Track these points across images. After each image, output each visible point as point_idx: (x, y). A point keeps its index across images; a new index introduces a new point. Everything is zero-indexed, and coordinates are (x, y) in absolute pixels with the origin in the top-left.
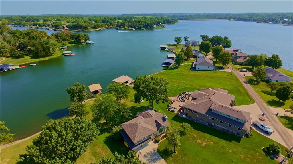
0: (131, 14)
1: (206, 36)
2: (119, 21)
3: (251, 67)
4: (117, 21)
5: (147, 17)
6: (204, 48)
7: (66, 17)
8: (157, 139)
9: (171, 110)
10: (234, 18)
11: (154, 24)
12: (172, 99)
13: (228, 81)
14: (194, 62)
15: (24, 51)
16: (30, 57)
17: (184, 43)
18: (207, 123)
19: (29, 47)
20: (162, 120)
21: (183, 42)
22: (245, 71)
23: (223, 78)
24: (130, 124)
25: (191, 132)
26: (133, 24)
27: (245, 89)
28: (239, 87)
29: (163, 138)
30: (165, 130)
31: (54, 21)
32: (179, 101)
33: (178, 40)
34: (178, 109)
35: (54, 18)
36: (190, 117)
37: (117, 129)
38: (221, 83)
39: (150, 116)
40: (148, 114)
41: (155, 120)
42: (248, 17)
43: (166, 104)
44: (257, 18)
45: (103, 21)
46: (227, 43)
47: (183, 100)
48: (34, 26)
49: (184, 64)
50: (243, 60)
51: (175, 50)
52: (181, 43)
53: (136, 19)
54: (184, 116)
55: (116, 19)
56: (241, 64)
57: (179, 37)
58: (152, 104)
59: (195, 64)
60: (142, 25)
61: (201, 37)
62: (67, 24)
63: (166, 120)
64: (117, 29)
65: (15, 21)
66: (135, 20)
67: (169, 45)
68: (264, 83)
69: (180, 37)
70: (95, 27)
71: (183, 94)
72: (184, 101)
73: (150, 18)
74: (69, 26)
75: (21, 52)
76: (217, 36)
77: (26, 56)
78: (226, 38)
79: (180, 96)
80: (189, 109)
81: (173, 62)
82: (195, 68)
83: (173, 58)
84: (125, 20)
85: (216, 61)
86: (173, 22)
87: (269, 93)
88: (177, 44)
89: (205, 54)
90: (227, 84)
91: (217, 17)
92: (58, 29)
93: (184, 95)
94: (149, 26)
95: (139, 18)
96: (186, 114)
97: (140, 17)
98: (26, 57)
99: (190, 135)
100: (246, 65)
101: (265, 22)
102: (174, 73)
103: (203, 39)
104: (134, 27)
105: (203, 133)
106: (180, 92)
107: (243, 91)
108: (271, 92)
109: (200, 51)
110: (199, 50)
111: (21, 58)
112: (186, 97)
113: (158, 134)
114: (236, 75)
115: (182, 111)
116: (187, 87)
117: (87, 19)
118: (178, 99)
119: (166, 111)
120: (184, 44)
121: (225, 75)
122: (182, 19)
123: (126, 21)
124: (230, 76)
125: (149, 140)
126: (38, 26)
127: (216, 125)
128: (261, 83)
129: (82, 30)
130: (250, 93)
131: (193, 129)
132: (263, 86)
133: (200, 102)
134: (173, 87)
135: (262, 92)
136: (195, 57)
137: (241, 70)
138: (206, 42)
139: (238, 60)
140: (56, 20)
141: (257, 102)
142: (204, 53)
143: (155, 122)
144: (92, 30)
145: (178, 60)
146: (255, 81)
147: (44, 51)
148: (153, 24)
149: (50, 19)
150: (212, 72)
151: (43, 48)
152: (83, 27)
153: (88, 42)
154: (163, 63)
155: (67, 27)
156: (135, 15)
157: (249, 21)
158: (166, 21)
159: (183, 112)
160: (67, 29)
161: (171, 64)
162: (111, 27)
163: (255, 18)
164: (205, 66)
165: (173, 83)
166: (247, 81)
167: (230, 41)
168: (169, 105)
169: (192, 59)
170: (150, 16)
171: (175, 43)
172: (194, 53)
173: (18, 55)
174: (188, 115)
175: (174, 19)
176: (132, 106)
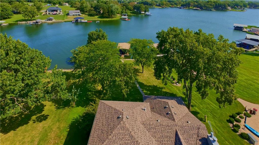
9: (241, 131)
16: (98, 17)
176: (155, 85)
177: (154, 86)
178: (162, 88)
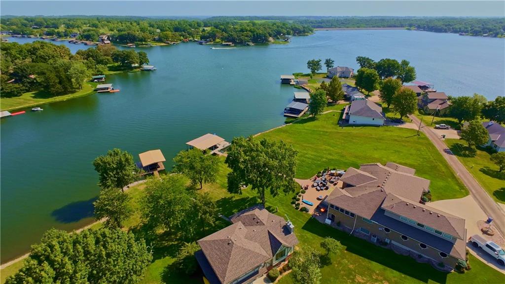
0: (228, 17)
1: (368, 59)
2: (205, 28)
3: (456, 120)
4: (201, 29)
5: (256, 22)
6: (365, 82)
7: (109, 20)
8: (271, 272)
9: (301, 206)
10: (416, 25)
11: (270, 35)
12: (303, 183)
13: (412, 147)
14: (344, 109)
15: (23, 83)
16: (33, 94)
17: (326, 72)
18: (376, 239)
19: (33, 76)
20: (283, 232)
21: (324, 69)
22: (444, 127)
23: (403, 141)
24: (217, 241)
25: (343, 259)
26: (231, 35)
27: (447, 166)
28: (435, 160)
29: (284, 270)
30: (288, 253)
31: (85, 27)
32: (316, 188)
33: (314, 65)
34: (315, 206)
35: (87, 21)
36: (339, 224)
37: (189, 249)
38: (399, 152)
39: (257, 222)
40: (254, 219)
41: (269, 232)
42: (444, 25)
43: (291, 195)
44: (460, 26)
45: (176, 30)
46: (406, 73)
47: (324, 185)
48: (48, 37)
49: (327, 111)
50: (440, 106)
51: (309, 85)
52: (320, 71)
53: (236, 26)
54: (328, 222)
55: (199, 25)
56: (437, 113)
57: (316, 60)
58: (263, 195)
59: (347, 114)
60: (247, 36)
61: (357, 60)
62: (110, 33)
63: (290, 233)
64: (201, 44)
65: (14, 27)
66: (235, 28)
67: (297, 75)
68: (484, 153)
69: (318, 60)
70: (160, 40)
71: (325, 174)
72: (327, 188)
73: (263, 25)
74: (113, 36)
75: (17, 85)
76: (389, 60)
77: (25, 92)
78: (405, 63)
79: (318, 177)
80: (337, 208)
81: (304, 107)
82: (347, 120)
83: (305, 99)
84: (216, 27)
85: (387, 106)
86: (304, 32)
87: (495, 173)
88: (313, 72)
89: (367, 93)
90: (411, 155)
91: (386, 24)
92: (92, 43)
93: (326, 176)
94: (260, 40)
95: (242, 23)
96: (331, 217)
97: (245, 21)
98: (25, 94)
99: (339, 263)
100: (445, 115)
101: (476, 33)
102: (307, 130)
103: (361, 65)
104: (233, 41)
105: (367, 260)
106: (319, 170)
107: (444, 169)
108: (500, 171)
109: (356, 88)
110: (355, 86)
111: (16, 96)
112: (332, 180)
113: (275, 263)
114: (428, 135)
115: (322, 210)
116: (333, 160)
117: (146, 25)
118: (315, 184)
119: (290, 210)
120: (325, 74)
121: (405, 135)
122: (322, 27)
123: (218, 30)
124: (415, 137)
125: (256, 276)
126: (55, 37)
127: (393, 242)
128: (478, 152)
129: (137, 45)
130: (458, 174)
131: (346, 250)
132: (482, 160)
133: (360, 193)
134: (305, 159)
135: (480, 170)
136: (347, 98)
137: (437, 126)
138: (368, 71)
139: (431, 106)
140: (89, 26)
141: (472, 193)
142: (363, 90)
143: (268, 237)
144: (154, 44)
145: (315, 105)
146: (466, 149)
147: (60, 83)
148: (268, 35)
149: (79, 23)
150: (380, 128)
151: (59, 77)
152: (137, 40)
153: (145, 66)
154: (286, 109)
155: (108, 39)
156: (235, 18)
157: (446, 31)
158: (293, 29)
159: (326, 211)
160: (109, 42)
161: (300, 113)
162: (191, 40)
163: (457, 27)
164: (367, 116)
165: (305, 149)
166: (451, 149)
167: (413, 68)
168: (298, 197)
169: (342, 102)
170: (263, 21)
171: (309, 71)
172: (344, 91)
173: (9, 91)
174: (336, 220)
175: (306, 26)
176: (224, 197)
177: (222, 199)
178: (232, 197)
